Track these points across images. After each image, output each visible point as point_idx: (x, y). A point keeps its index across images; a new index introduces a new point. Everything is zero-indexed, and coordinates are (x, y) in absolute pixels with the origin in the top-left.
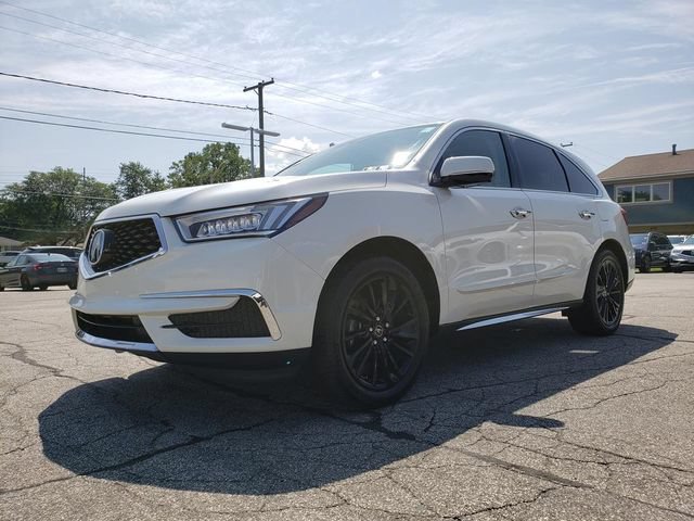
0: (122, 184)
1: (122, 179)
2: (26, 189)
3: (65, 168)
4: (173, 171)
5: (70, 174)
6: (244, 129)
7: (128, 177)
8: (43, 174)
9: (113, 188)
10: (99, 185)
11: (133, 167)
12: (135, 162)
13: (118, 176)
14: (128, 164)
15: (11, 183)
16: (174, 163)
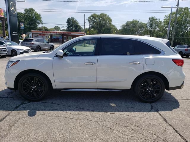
0: (149, 23)
1: (149, 22)
2: (126, 25)
3: (135, 20)
4: (165, 18)
5: (136, 21)
6: (170, 8)
7: (151, 21)
8: (130, 21)
9: (146, 24)
10: (143, 24)
11: (152, 18)
12: (153, 17)
13: (148, 21)
14: (151, 17)
15: (123, 24)
16: (166, 16)
